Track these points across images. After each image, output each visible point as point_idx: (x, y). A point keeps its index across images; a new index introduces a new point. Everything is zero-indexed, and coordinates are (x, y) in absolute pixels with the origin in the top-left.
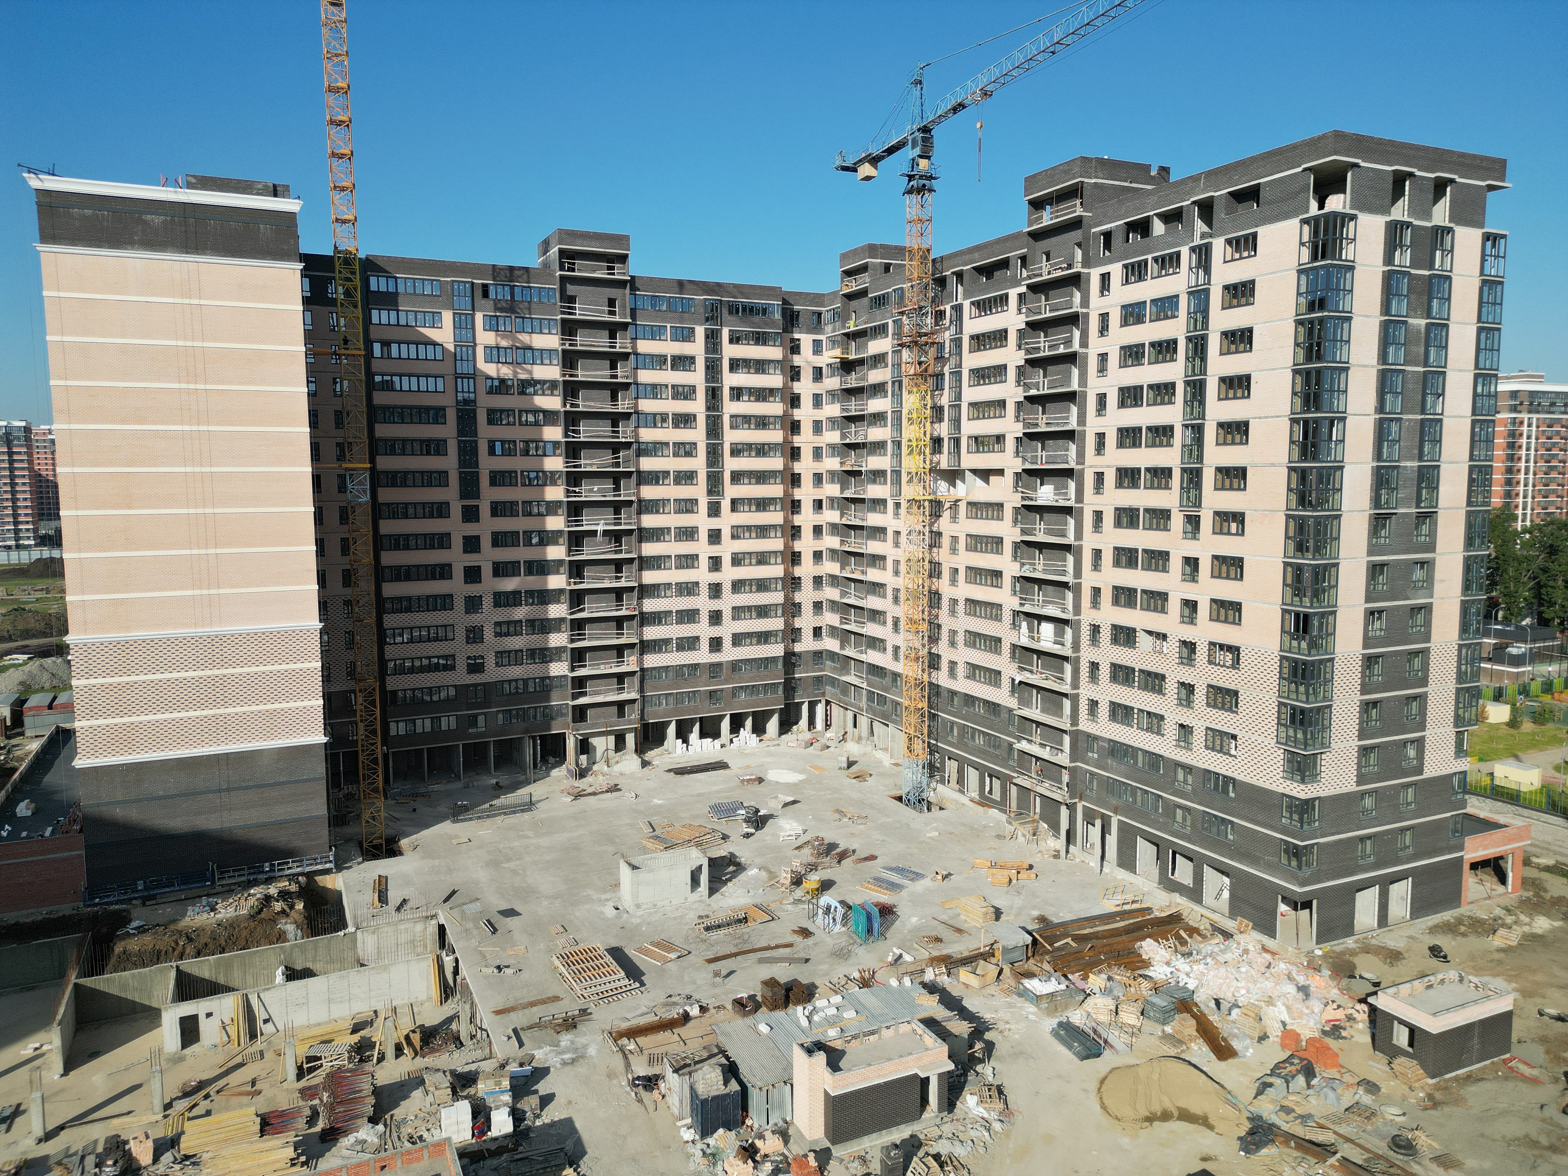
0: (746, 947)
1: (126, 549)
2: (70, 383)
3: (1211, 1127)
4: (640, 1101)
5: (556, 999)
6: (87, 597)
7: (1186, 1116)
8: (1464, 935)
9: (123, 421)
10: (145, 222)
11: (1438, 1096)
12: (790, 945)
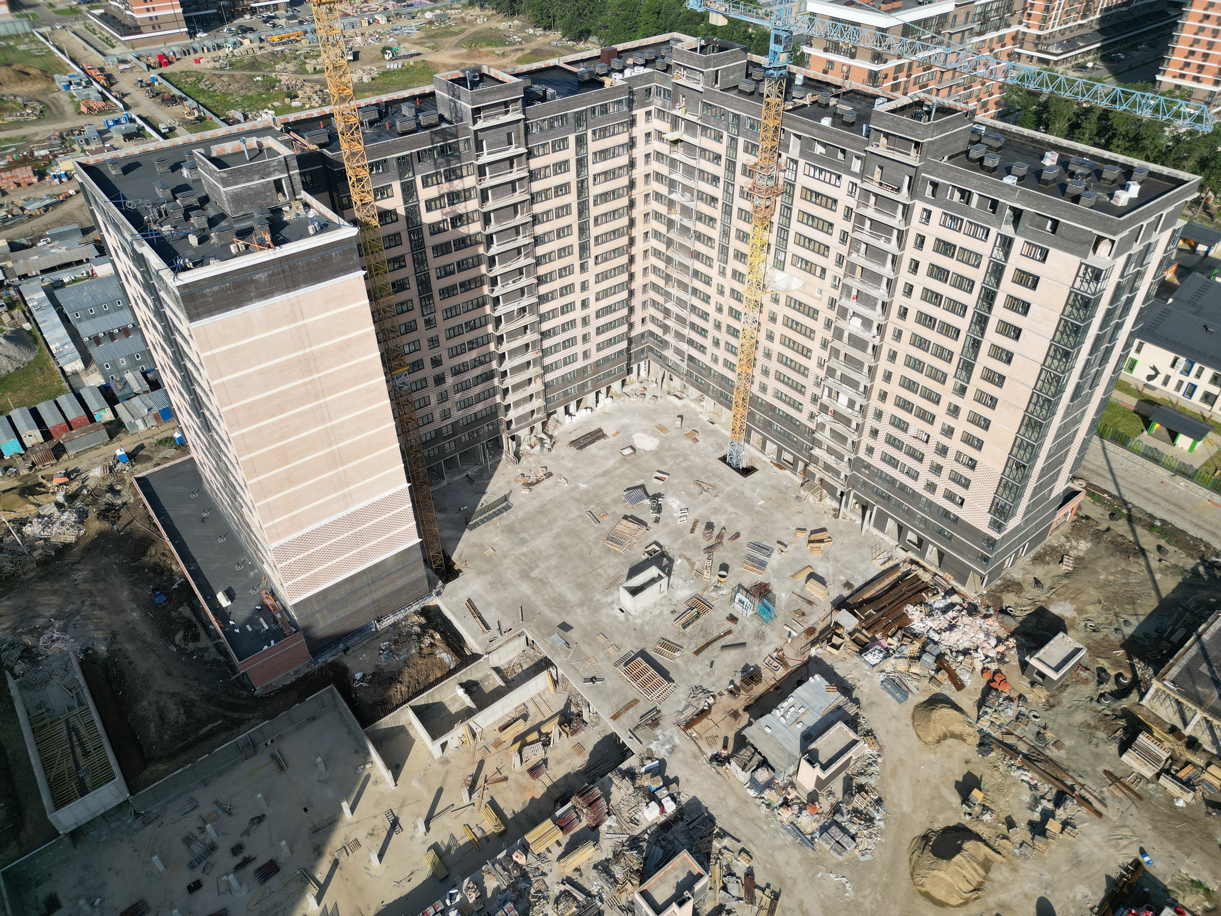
0: (710, 638)
1: (290, 487)
2: (234, 406)
3: (964, 740)
4: (719, 773)
5: (636, 701)
6: (276, 521)
7: (954, 736)
8: (1048, 563)
9: (273, 416)
10: (256, 281)
11: (1051, 701)
12: (729, 632)
